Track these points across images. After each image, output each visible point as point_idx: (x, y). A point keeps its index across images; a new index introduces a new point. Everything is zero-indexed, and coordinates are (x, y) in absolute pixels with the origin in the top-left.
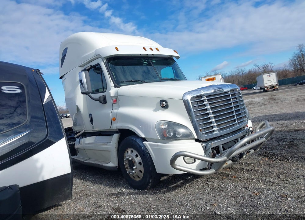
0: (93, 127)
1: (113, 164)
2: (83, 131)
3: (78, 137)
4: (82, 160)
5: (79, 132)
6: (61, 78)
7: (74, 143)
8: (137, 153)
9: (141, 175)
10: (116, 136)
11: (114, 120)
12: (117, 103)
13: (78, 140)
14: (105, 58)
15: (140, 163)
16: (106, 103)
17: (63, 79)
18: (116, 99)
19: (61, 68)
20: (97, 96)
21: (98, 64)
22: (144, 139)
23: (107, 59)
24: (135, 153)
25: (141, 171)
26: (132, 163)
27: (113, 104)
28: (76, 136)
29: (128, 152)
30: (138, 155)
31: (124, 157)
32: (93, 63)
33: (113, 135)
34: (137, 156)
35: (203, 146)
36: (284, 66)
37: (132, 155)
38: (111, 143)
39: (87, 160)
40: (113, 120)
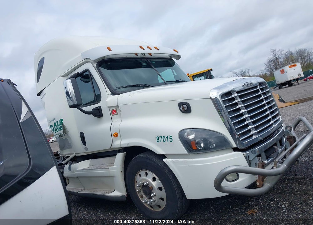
0: (86, 149)
1: (118, 192)
2: (74, 155)
3: (66, 164)
4: (76, 191)
5: (67, 157)
6: (39, 94)
7: (63, 171)
8: (154, 176)
9: (163, 204)
10: (120, 157)
11: (116, 135)
12: (117, 114)
13: (67, 167)
14: (95, 61)
15: (160, 189)
16: (102, 116)
17: (42, 95)
18: (116, 109)
19: (38, 82)
20: (89, 108)
21: (87, 70)
22: (164, 156)
23: (97, 62)
24: (151, 175)
25: (162, 199)
26: (147, 190)
27: (112, 115)
28: (64, 162)
29: (140, 175)
30: (156, 177)
31: (135, 183)
32: (80, 70)
33: (115, 155)
34: (154, 179)
35: (245, 155)
36: (261, 72)
37: (147, 178)
38: (114, 167)
39: (82, 190)
40: (114, 136)
